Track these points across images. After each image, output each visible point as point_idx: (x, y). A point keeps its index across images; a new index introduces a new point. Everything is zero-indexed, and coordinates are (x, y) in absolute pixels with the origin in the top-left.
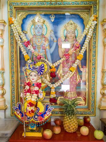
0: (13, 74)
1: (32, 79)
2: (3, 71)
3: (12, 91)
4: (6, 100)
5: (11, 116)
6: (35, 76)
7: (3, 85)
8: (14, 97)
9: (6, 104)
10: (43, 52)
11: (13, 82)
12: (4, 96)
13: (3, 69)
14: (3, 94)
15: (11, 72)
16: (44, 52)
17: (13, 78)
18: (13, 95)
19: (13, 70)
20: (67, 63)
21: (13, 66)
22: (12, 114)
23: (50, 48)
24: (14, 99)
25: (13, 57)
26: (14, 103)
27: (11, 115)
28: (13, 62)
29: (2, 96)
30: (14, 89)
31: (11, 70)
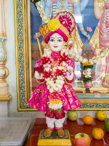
0: (21, 43)
1: (55, 47)
2: (4, 38)
3: (19, 70)
4: (10, 85)
5: (18, 111)
6: (60, 41)
7: (5, 61)
8: (23, 80)
9: (11, 92)
10: (69, 8)
11: (21, 57)
12: (7, 79)
13: (4, 35)
14: (5, 76)
15: (18, 39)
16: (71, 8)
17: (21, 50)
18: (22, 77)
19: (20, 36)
20: (107, 27)
21: (20, 29)
22: (20, 107)
23: (80, 2)
24: (22, 83)
25: (20, 15)
26: (23, 90)
27: (18, 109)
28: (20, 22)
29: (3, 79)
30: (23, 67)
31: (18, 36)
